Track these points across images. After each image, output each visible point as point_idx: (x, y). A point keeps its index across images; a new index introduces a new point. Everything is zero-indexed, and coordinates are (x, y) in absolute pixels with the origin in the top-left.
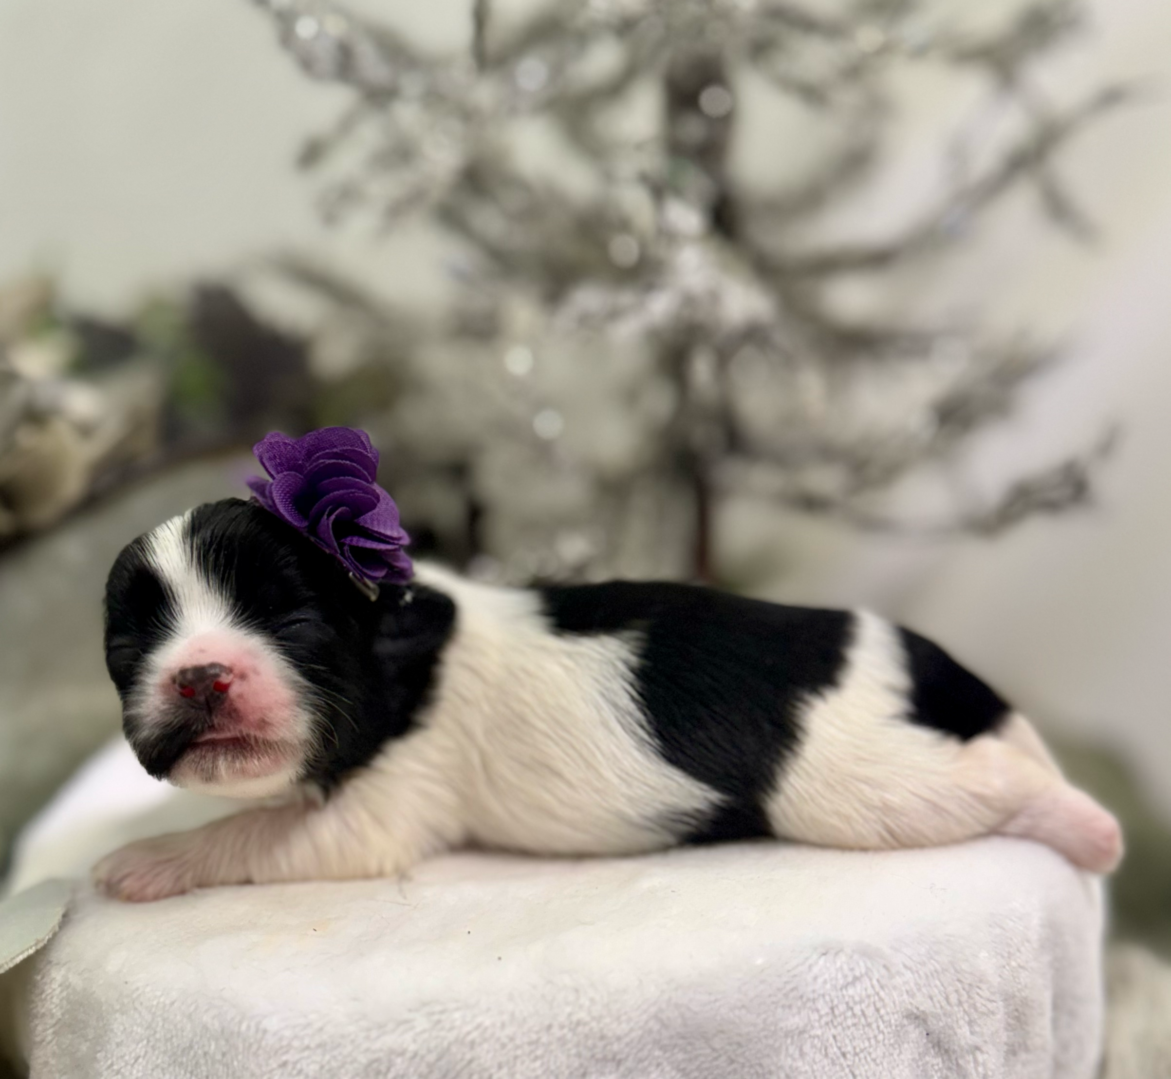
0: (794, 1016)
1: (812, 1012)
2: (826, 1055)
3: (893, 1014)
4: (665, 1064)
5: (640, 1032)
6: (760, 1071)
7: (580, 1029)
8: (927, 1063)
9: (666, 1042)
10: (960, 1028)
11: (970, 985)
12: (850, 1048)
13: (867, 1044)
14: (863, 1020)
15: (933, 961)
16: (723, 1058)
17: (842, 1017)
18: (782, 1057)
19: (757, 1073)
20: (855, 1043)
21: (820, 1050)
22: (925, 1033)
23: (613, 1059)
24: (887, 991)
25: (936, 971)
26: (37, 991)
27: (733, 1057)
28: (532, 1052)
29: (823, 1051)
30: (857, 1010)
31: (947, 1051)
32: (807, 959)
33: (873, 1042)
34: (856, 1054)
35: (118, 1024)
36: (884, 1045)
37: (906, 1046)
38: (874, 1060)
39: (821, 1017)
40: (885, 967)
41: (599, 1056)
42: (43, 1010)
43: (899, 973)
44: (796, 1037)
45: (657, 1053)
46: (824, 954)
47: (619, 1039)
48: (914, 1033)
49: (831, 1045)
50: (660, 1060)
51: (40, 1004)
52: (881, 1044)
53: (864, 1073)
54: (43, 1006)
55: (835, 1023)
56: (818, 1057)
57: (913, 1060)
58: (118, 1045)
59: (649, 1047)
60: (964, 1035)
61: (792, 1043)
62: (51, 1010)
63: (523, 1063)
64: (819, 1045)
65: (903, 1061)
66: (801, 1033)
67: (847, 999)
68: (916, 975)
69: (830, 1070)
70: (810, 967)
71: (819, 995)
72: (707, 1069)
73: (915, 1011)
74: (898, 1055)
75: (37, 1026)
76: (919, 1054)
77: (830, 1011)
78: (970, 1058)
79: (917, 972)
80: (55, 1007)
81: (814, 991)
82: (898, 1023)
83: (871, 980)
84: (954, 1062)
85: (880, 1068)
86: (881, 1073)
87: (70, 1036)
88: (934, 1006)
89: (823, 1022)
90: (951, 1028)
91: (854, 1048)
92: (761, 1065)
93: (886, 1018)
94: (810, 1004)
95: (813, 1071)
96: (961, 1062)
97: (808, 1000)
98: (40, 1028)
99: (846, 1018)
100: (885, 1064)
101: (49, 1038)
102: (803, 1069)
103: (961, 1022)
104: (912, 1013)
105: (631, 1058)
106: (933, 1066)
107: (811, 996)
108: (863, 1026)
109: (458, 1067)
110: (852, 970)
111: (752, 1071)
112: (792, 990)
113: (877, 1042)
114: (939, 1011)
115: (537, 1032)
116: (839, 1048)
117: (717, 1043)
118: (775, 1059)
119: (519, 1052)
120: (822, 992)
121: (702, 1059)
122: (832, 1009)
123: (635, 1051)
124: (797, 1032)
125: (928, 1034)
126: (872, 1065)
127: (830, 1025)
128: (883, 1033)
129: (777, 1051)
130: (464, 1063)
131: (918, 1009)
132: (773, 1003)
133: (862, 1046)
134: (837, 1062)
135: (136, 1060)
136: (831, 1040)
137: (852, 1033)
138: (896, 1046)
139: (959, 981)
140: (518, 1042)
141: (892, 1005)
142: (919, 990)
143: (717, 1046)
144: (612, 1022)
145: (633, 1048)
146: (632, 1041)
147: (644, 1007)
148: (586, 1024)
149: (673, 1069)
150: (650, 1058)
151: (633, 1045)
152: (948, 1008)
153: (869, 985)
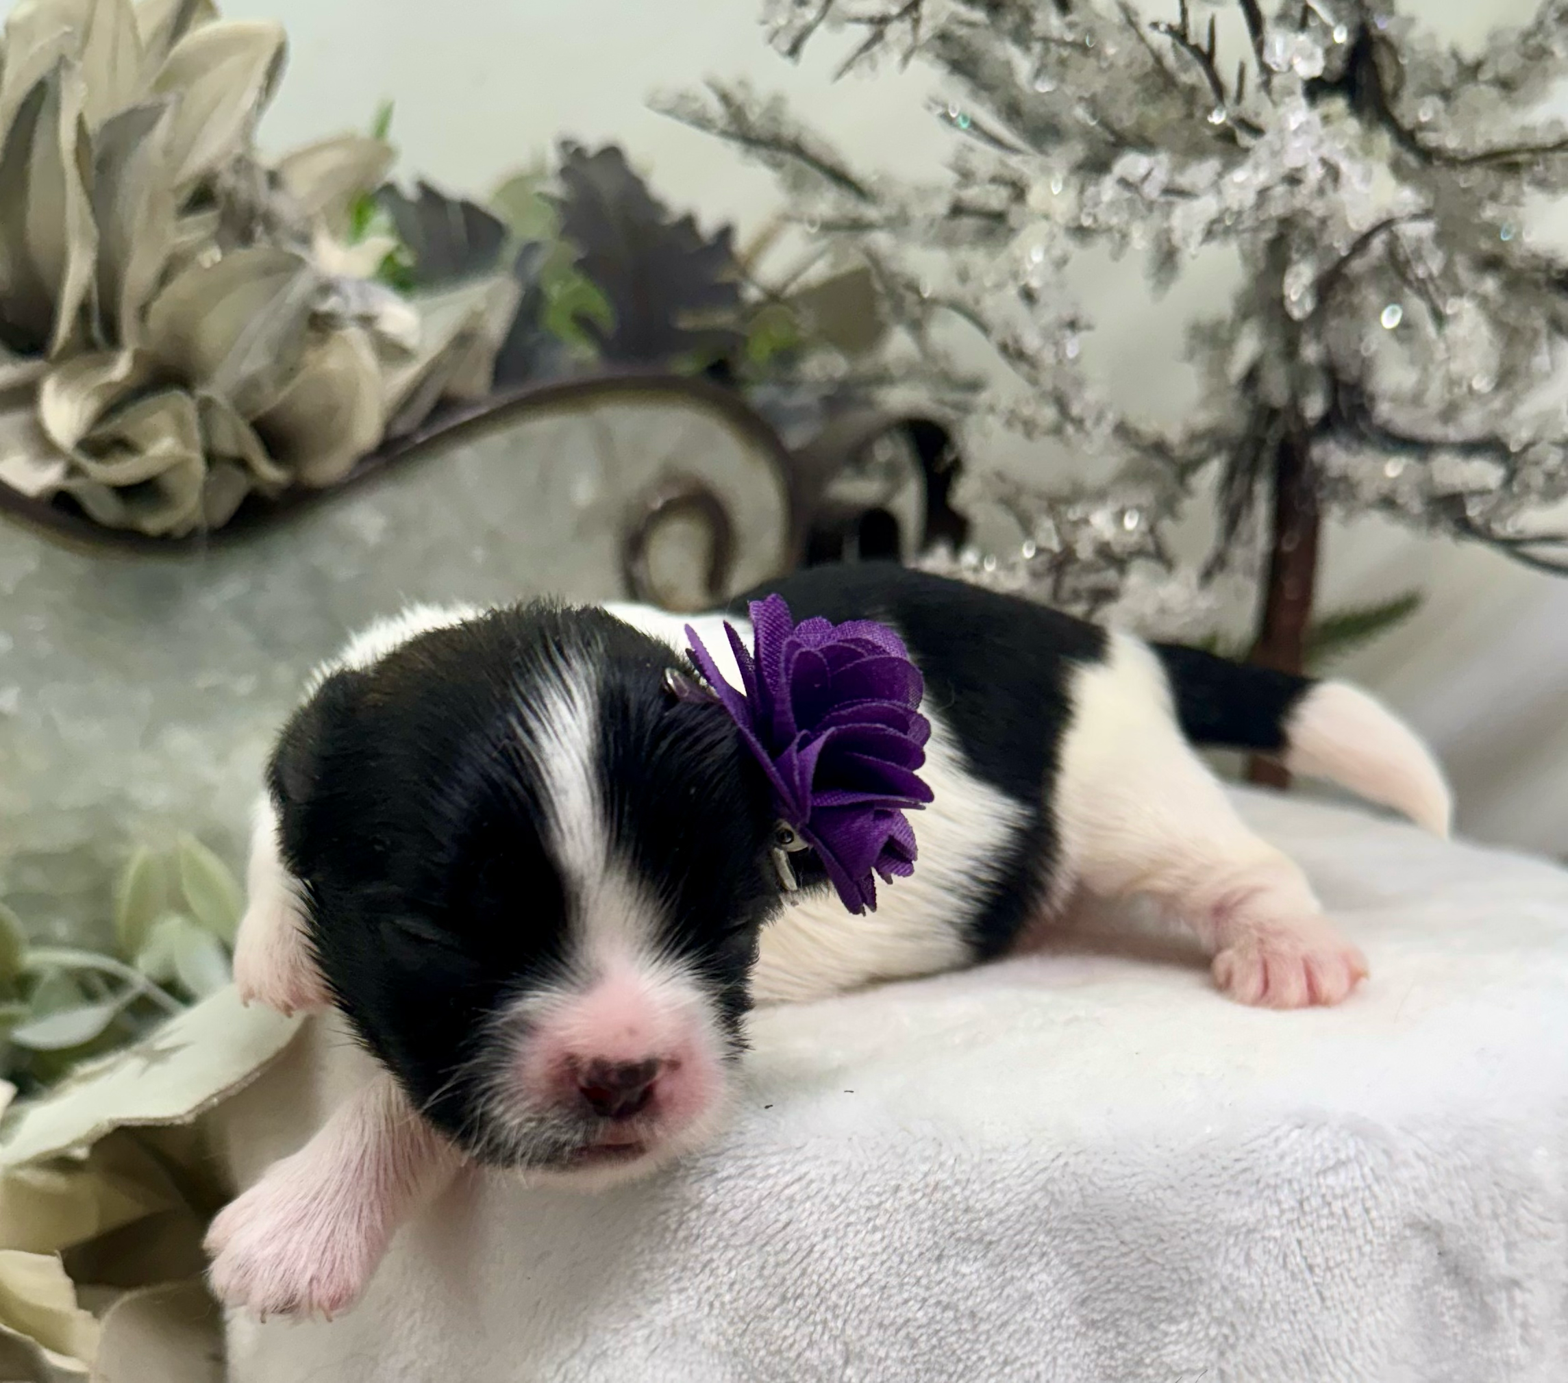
0: (1242, 1207)
1: (1271, 1203)
2: (1285, 1266)
3: (1390, 1219)
4: (1052, 1254)
5: (1021, 1207)
6: (1186, 1277)
7: (938, 1195)
8: (1436, 1294)
9: (1054, 1224)
10: (1492, 1250)
11: (1514, 1192)
12: (1320, 1260)
13: (1345, 1256)
14: (1344, 1222)
15: (1460, 1153)
16: (1134, 1255)
17: (1315, 1215)
18: (1219, 1262)
19: (1181, 1280)
20: (1328, 1254)
21: (1276, 1258)
22: (1436, 1252)
23: (980, 1240)
24: (1384, 1185)
25: (1464, 1168)
27: (1149, 1254)
28: (870, 1219)
29: (1281, 1260)
30: (1337, 1207)
31: (1468, 1281)
32: (1273, 1129)
33: (1355, 1254)
34: (1329, 1269)
36: (1372, 1261)
37: (1405, 1266)
38: (1354, 1280)
39: (1282, 1212)
40: (1386, 1153)
41: (963, 1234)
43: (1406, 1164)
44: (1241, 1237)
45: (1041, 1238)
46: (1301, 1127)
47: (990, 1214)
48: (1420, 1250)
49: (1293, 1253)
50: (1045, 1249)
52: (1367, 1259)
53: (1336, 1296)
55: (1303, 1223)
56: (1272, 1267)
57: (1413, 1286)
59: (1032, 1228)
60: (1498, 1262)
61: (1235, 1244)
63: (857, 1233)
64: (1275, 1251)
65: (1397, 1287)
66: (1250, 1231)
67: (1323, 1190)
68: (1432, 1169)
69: (1288, 1288)
70: (1277, 1141)
71: (1283, 1181)
72: (1110, 1268)
73: (1424, 1219)
74: (1392, 1278)
76: (1425, 1280)
77: (1297, 1205)
78: (1503, 1295)
79: (1434, 1165)
81: (1277, 1174)
82: (1395, 1232)
83: (1361, 1167)
84: (1478, 1298)
85: (1362, 1293)
86: (1362, 1298)
88: (1455, 1216)
89: (1284, 1221)
90: (1479, 1250)
91: (1327, 1260)
92: (1187, 1269)
93: (1378, 1223)
94: (1268, 1193)
95: (1262, 1285)
96: (1489, 1299)
97: (1268, 1186)
99: (1319, 1218)
100: (1370, 1287)
102: (1248, 1282)
103: (1494, 1243)
104: (1420, 1222)
105: (1004, 1242)
106: (1444, 1299)
107: (1272, 1182)
108: (1344, 1231)
109: (770, 1231)
110: (1336, 1150)
111: (1174, 1277)
112: (1245, 1170)
113: (1362, 1254)
114: (1461, 1224)
115: (879, 1195)
116: (1305, 1258)
117: (1127, 1234)
118: (1208, 1263)
119: (852, 1219)
120: (1289, 1176)
121: (1104, 1253)
122: (1301, 1204)
123: (1011, 1232)
124: (1244, 1229)
125: (1440, 1254)
126: (1351, 1285)
127: (1295, 1224)
128: (1371, 1242)
129: (1212, 1253)
130: (780, 1225)
131: (1428, 1216)
132: (1215, 1186)
133: (1339, 1258)
134: (1300, 1277)
136: (1295, 1246)
137: (1326, 1240)
138: (1390, 1264)
139: (1496, 1184)
140: (852, 1205)
141: (1389, 1206)
142: (1435, 1191)
143: (1128, 1238)
144: (982, 1190)
145: (1010, 1228)
146: (1008, 1219)
147: (1029, 1173)
148: (947, 1188)
149: (1062, 1263)
150: (1032, 1244)
151: (1010, 1224)
152: (1476, 1221)
153: (1358, 1174)
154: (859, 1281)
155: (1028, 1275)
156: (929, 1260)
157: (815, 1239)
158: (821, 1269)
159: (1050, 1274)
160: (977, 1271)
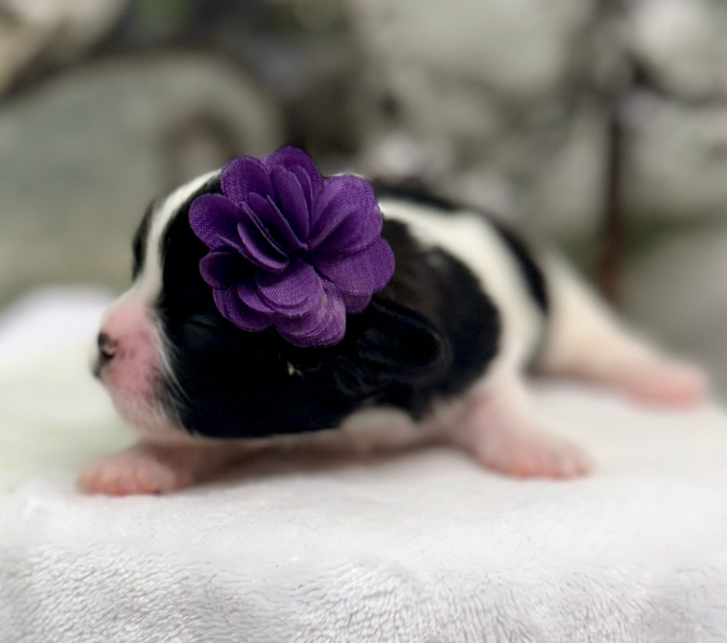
0: (310, 612)
1: (330, 614)
3: (414, 636)
4: (182, 626)
5: (165, 592)
7: (116, 578)
9: (185, 607)
11: (515, 632)
16: (234, 634)
17: (359, 626)
23: (139, 611)
24: (410, 613)
25: (477, 610)
28: (76, 588)
30: (375, 622)
32: (341, 565)
39: (337, 621)
40: (416, 591)
41: (128, 605)
43: (431, 601)
44: (306, 633)
45: (176, 615)
46: (362, 566)
47: (145, 594)
50: (178, 622)
55: (351, 630)
59: (170, 607)
61: (302, 637)
63: (68, 596)
66: (313, 630)
67: (367, 610)
68: (452, 607)
70: (342, 573)
71: (340, 600)
77: (348, 617)
79: (454, 604)
81: (337, 595)
83: (395, 598)
89: (338, 626)
94: (328, 606)
97: (328, 602)
99: (363, 627)
105: (153, 614)
107: (332, 599)
110: (379, 585)
112: (315, 589)
119: (66, 586)
120: (344, 597)
123: (157, 608)
124: (309, 628)
127: (346, 630)
140: (66, 578)
141: (413, 627)
142: (454, 622)
143: (231, 622)
144: (140, 579)
145: (157, 605)
146: (155, 599)
147: (172, 571)
148: (121, 574)
149: (190, 633)
150: (170, 617)
151: (156, 602)
153: (392, 602)
154: (66, 627)
155: (167, 638)
156: (109, 619)
157: (43, 596)
158: (44, 616)
159: (181, 639)
160: (136, 630)
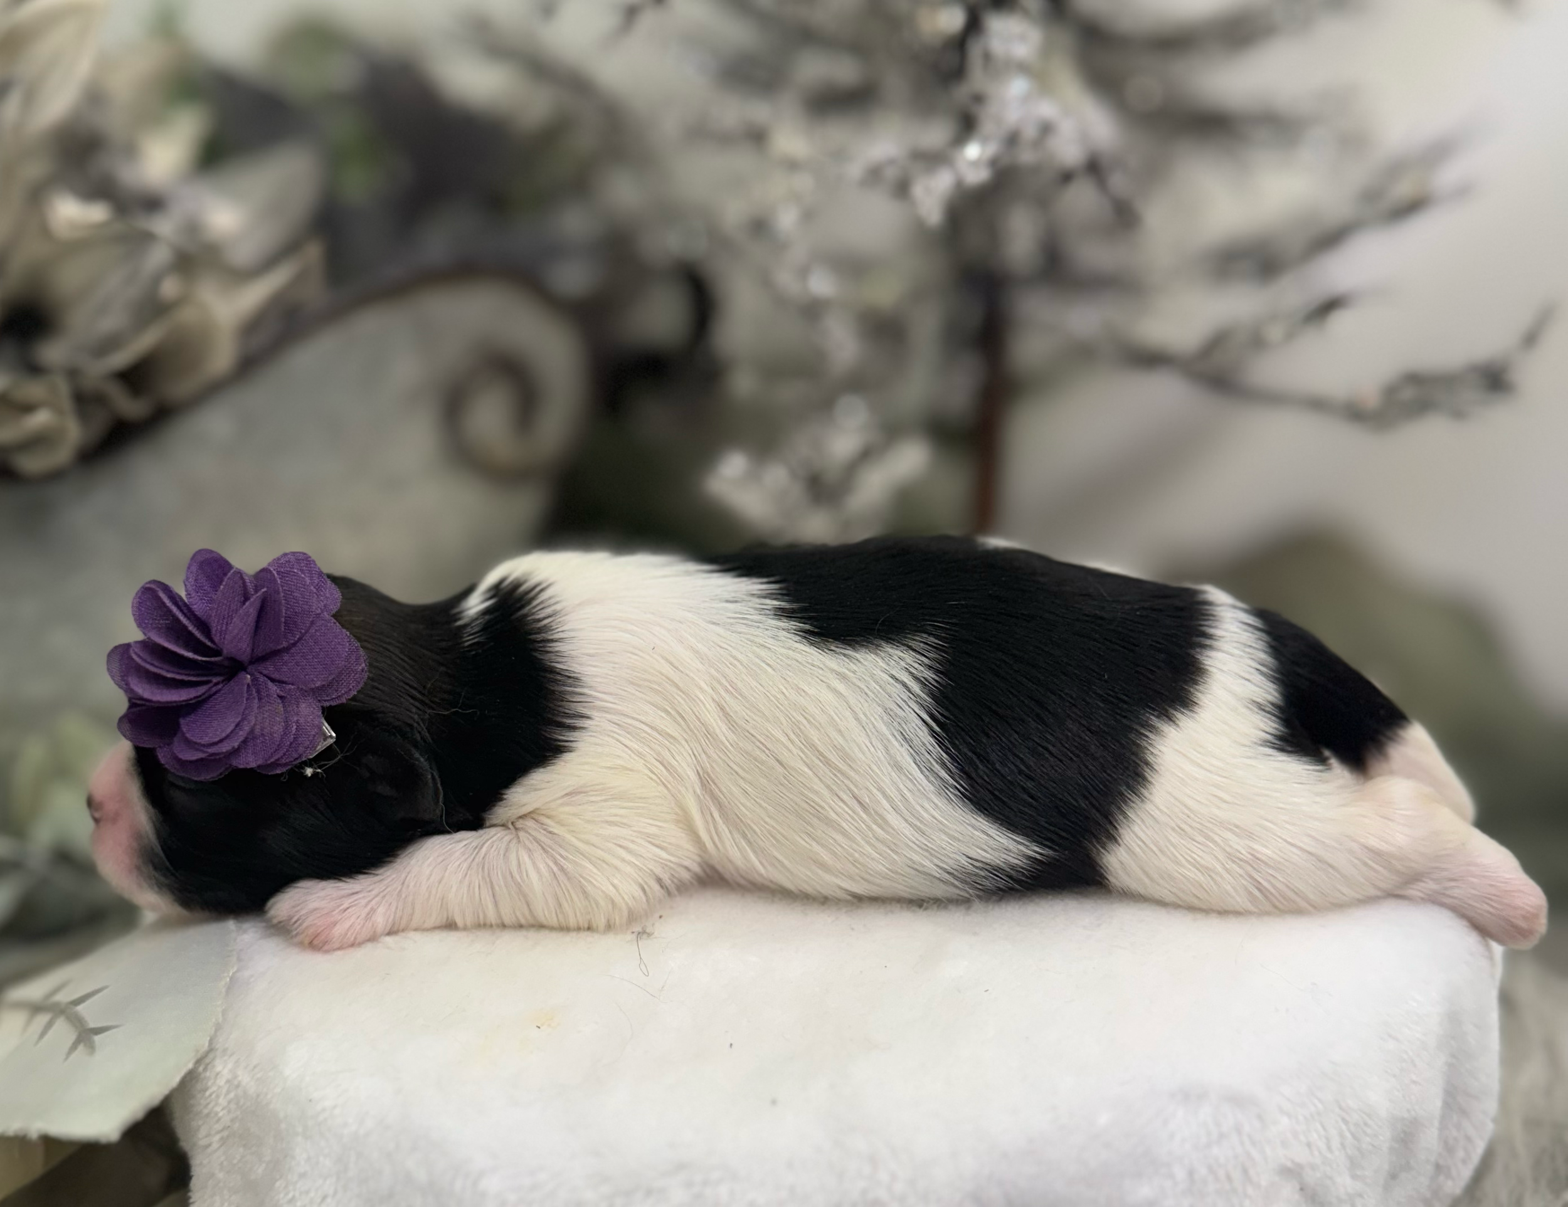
0: (1144, 1185)
1: (1166, 1178)
3: (1264, 1172)
10: (1339, 1175)
11: (1357, 1124)
14: (1227, 1185)
15: (1316, 1101)
17: (1203, 1182)
22: (1298, 1187)
24: (1258, 1146)
25: (1318, 1112)
26: (199, 1086)
30: (1221, 1173)
31: (1322, 1205)
32: (1162, 1110)
35: (301, 1152)
39: (1176, 1184)
40: (1260, 1117)
42: (206, 1111)
43: (1274, 1121)
48: (1286, 1190)
51: (203, 1102)
54: (208, 1104)
58: (303, 1175)
60: (1343, 1183)
62: (217, 1114)
67: (1209, 1160)
68: (1294, 1120)
70: (1166, 1120)
71: (1176, 1157)
73: (1289, 1164)
75: (199, 1127)
77: (1188, 1176)
79: (1296, 1115)
80: (222, 1109)
81: (1169, 1153)
82: (1269, 1182)
83: (1240, 1135)
87: (241, 1150)
88: (1312, 1154)
89: (1178, 1189)
90: (1331, 1178)
94: (1163, 1170)
97: (1162, 1164)
98: (202, 1133)
99: (1206, 1184)
101: (215, 1146)
103: (1342, 1169)
104: (1286, 1167)
107: (1166, 1159)
110: (1218, 1124)
112: (1143, 1153)
114: (1317, 1160)
120: (1179, 1153)
122: (1191, 1173)
125: (1301, 1188)
131: (1293, 1161)
132: (1120, 1172)
135: (324, 1198)
139: (1344, 1120)
141: (1264, 1162)
142: (1297, 1138)
152: (1329, 1155)
153: (1237, 1142)
